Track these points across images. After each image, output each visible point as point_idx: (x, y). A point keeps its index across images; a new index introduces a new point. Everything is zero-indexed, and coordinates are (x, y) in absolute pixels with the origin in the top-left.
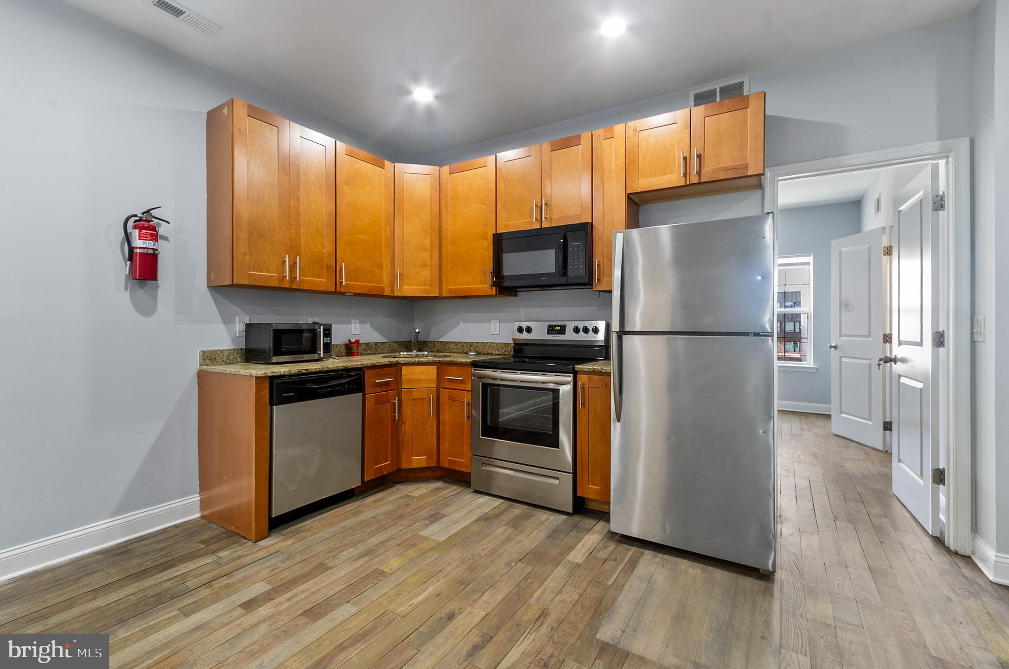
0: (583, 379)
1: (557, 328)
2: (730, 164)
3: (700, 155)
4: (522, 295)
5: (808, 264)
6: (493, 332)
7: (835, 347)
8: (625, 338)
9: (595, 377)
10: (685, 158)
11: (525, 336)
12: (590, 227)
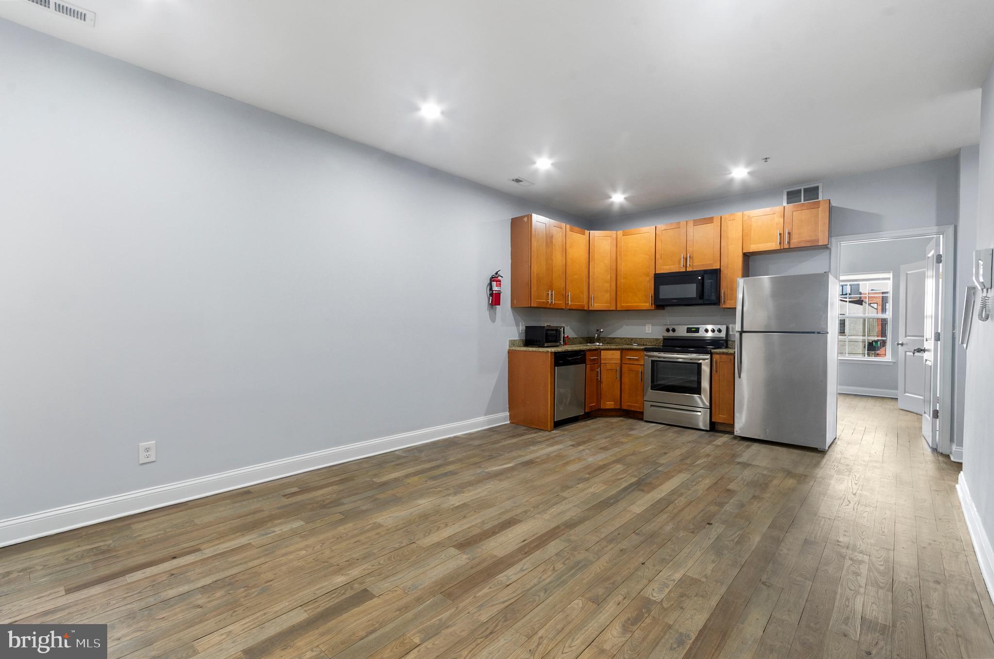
0: (716, 357)
1: (693, 329)
2: (808, 239)
3: (790, 233)
4: (669, 308)
5: (889, 279)
6: (647, 332)
7: (902, 344)
8: (744, 334)
9: (724, 356)
10: (780, 234)
11: (671, 334)
12: (719, 270)
